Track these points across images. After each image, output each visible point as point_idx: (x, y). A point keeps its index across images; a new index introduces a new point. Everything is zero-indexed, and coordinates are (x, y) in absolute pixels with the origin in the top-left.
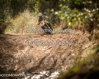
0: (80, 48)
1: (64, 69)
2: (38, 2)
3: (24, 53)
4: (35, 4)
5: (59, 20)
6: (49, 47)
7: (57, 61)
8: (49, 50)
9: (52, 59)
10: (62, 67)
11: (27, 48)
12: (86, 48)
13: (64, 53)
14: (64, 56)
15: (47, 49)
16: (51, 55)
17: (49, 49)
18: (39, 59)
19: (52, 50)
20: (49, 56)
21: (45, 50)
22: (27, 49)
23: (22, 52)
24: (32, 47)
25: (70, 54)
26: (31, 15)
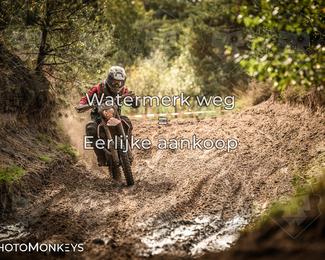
0: (302, 151)
1: (261, 209)
2: (187, 30)
3: (152, 167)
4: (181, 36)
5: (246, 78)
6: (219, 151)
7: (239, 188)
8: (218, 158)
9: (227, 182)
10: (255, 203)
11: (159, 152)
12: (320, 152)
13: (258, 166)
14: (259, 174)
15: (214, 157)
16: (223, 172)
17: (219, 155)
18: (192, 183)
19: (227, 158)
20: (219, 175)
21: (208, 158)
22: (157, 156)
23: (145, 164)
24: (173, 151)
25: (276, 168)
26: (169, 66)
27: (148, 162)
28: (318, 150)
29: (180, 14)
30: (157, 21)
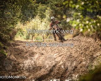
0: (91, 55)
1: (75, 77)
2: (49, 8)
3: (35, 60)
4: (46, 10)
6: (59, 55)
7: (67, 69)
8: (60, 57)
9: (63, 67)
10: (73, 75)
11: (37, 54)
12: (97, 56)
13: (74, 61)
14: (75, 64)
15: (58, 57)
16: (61, 63)
17: (60, 56)
18: (50, 67)
19: (63, 57)
20: (60, 64)
21: (55, 57)
23: (32, 59)
24: (43, 54)
25: (81, 62)
26: (41, 22)
27: (33, 58)
28: (97, 55)
29: (46, 2)
30: (37, 5)
